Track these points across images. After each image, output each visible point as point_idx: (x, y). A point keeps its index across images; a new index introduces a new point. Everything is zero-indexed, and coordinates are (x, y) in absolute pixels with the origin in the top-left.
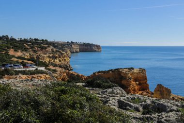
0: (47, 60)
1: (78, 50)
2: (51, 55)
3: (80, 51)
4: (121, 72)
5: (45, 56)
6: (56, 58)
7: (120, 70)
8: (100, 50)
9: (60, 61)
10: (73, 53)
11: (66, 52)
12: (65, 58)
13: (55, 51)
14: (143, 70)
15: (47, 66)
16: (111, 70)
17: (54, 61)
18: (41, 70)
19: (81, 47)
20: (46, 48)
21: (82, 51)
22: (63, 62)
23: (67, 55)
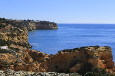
0: (6, 38)
1: (35, 28)
2: (10, 33)
3: (37, 29)
4: (87, 50)
5: (4, 34)
6: (14, 36)
7: (87, 48)
8: (56, 28)
9: (19, 39)
10: (30, 30)
11: (24, 30)
12: (24, 36)
13: (13, 29)
14: (108, 49)
15: (9, 45)
16: (77, 49)
17: (13, 39)
18: (5, 49)
19: (37, 25)
20: (4, 26)
21: (39, 28)
22: (21, 40)
23: (25, 33)
